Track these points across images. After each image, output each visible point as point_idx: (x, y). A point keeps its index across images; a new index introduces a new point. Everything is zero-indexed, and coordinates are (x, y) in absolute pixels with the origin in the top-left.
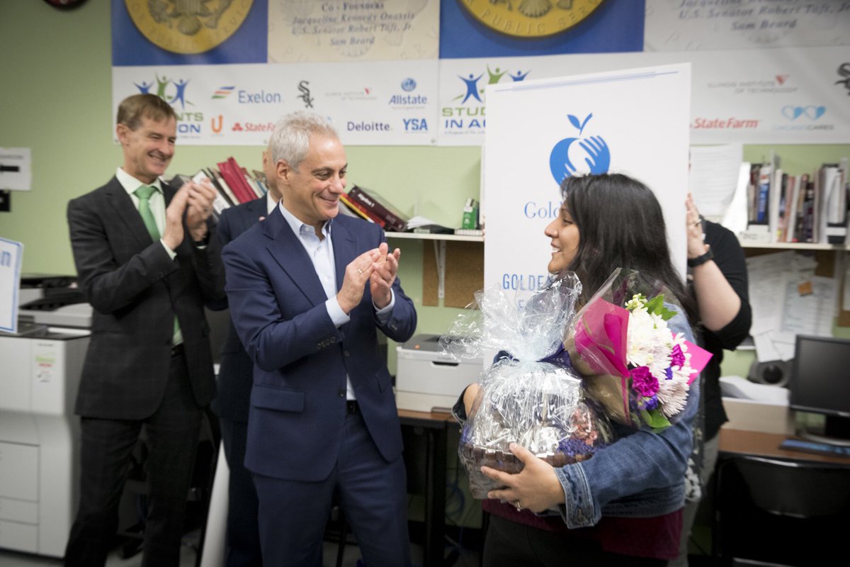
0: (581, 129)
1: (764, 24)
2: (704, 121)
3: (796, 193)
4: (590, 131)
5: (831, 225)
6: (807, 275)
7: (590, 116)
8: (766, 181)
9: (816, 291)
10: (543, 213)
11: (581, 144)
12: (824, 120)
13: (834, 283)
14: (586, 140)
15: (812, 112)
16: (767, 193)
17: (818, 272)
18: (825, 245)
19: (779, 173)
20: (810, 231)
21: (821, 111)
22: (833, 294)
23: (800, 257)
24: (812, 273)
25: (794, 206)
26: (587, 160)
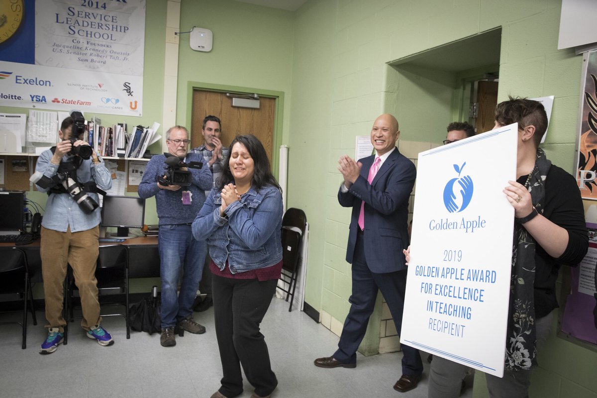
1: (92, 61)
2: (66, 100)
3: (105, 134)
5: (118, 149)
6: (114, 170)
8: (92, 129)
9: (118, 177)
12: (118, 105)
13: (125, 174)
15: (114, 101)
16: (93, 134)
17: (119, 169)
18: (117, 158)
19: (98, 126)
20: (112, 151)
21: (117, 101)
22: (125, 178)
23: (111, 163)
24: (116, 169)
25: (105, 141)
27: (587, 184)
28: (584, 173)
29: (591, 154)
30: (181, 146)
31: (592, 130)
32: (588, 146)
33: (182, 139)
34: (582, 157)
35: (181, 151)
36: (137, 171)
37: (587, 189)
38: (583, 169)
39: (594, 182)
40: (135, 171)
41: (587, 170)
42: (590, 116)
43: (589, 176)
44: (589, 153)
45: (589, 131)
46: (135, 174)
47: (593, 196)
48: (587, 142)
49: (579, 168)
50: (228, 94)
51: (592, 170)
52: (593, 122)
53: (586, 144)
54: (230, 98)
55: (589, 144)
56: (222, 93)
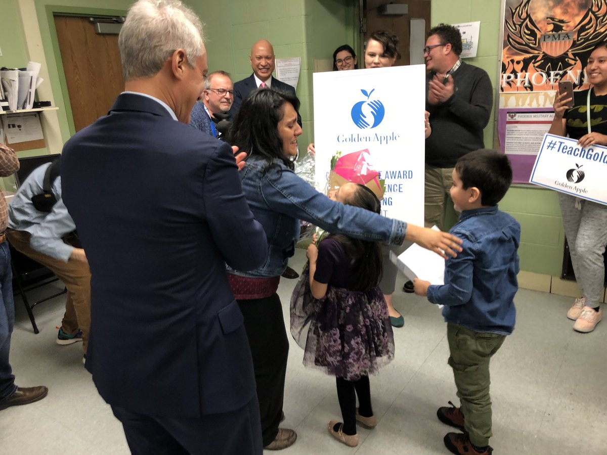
0: (369, 97)
4: (373, 98)
7: (373, 90)
10: (348, 140)
11: (368, 104)
14: (371, 102)
26: (372, 112)
27: (508, 83)
28: (505, 76)
29: (510, 62)
30: (226, 98)
31: (510, 46)
32: (508, 57)
33: (228, 88)
34: (504, 65)
35: (225, 104)
36: (14, 126)
37: (508, 86)
38: (504, 73)
39: (513, 82)
40: (11, 126)
41: (508, 74)
42: (509, 36)
43: (509, 77)
44: (509, 62)
45: (508, 47)
46: (12, 129)
47: (512, 91)
48: (507, 54)
49: (502, 72)
50: (92, 19)
51: (512, 73)
52: (511, 40)
53: (506, 56)
54: (93, 23)
55: (509, 56)
56: (84, 17)
